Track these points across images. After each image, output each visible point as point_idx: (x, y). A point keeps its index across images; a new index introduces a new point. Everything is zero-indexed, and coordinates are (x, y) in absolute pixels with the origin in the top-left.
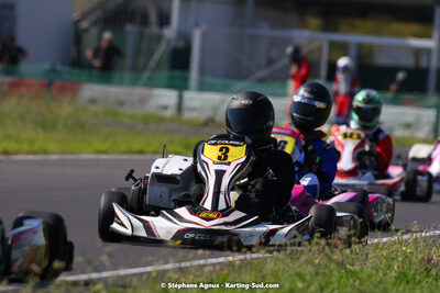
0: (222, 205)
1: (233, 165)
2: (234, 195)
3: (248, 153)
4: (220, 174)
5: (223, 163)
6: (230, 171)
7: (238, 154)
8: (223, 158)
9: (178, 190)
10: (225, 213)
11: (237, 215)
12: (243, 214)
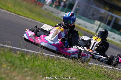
0: (93, 49)
1: (98, 42)
2: (96, 48)
3: (101, 40)
4: (95, 43)
5: (96, 41)
6: (97, 43)
7: (99, 40)
8: (96, 40)
9: (85, 43)
10: (93, 51)
11: (95, 52)
12: (97, 52)
